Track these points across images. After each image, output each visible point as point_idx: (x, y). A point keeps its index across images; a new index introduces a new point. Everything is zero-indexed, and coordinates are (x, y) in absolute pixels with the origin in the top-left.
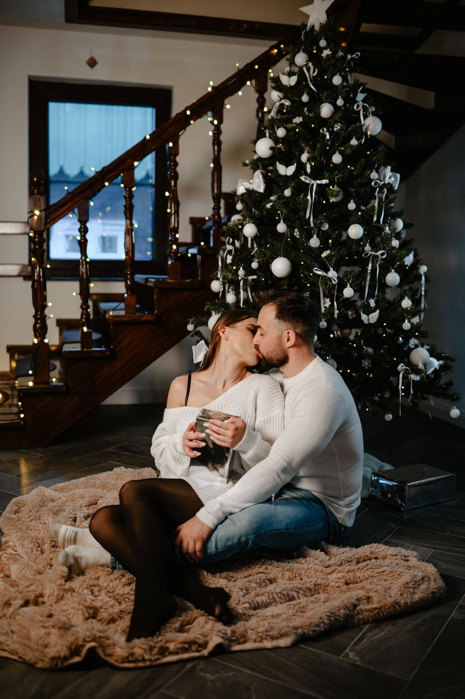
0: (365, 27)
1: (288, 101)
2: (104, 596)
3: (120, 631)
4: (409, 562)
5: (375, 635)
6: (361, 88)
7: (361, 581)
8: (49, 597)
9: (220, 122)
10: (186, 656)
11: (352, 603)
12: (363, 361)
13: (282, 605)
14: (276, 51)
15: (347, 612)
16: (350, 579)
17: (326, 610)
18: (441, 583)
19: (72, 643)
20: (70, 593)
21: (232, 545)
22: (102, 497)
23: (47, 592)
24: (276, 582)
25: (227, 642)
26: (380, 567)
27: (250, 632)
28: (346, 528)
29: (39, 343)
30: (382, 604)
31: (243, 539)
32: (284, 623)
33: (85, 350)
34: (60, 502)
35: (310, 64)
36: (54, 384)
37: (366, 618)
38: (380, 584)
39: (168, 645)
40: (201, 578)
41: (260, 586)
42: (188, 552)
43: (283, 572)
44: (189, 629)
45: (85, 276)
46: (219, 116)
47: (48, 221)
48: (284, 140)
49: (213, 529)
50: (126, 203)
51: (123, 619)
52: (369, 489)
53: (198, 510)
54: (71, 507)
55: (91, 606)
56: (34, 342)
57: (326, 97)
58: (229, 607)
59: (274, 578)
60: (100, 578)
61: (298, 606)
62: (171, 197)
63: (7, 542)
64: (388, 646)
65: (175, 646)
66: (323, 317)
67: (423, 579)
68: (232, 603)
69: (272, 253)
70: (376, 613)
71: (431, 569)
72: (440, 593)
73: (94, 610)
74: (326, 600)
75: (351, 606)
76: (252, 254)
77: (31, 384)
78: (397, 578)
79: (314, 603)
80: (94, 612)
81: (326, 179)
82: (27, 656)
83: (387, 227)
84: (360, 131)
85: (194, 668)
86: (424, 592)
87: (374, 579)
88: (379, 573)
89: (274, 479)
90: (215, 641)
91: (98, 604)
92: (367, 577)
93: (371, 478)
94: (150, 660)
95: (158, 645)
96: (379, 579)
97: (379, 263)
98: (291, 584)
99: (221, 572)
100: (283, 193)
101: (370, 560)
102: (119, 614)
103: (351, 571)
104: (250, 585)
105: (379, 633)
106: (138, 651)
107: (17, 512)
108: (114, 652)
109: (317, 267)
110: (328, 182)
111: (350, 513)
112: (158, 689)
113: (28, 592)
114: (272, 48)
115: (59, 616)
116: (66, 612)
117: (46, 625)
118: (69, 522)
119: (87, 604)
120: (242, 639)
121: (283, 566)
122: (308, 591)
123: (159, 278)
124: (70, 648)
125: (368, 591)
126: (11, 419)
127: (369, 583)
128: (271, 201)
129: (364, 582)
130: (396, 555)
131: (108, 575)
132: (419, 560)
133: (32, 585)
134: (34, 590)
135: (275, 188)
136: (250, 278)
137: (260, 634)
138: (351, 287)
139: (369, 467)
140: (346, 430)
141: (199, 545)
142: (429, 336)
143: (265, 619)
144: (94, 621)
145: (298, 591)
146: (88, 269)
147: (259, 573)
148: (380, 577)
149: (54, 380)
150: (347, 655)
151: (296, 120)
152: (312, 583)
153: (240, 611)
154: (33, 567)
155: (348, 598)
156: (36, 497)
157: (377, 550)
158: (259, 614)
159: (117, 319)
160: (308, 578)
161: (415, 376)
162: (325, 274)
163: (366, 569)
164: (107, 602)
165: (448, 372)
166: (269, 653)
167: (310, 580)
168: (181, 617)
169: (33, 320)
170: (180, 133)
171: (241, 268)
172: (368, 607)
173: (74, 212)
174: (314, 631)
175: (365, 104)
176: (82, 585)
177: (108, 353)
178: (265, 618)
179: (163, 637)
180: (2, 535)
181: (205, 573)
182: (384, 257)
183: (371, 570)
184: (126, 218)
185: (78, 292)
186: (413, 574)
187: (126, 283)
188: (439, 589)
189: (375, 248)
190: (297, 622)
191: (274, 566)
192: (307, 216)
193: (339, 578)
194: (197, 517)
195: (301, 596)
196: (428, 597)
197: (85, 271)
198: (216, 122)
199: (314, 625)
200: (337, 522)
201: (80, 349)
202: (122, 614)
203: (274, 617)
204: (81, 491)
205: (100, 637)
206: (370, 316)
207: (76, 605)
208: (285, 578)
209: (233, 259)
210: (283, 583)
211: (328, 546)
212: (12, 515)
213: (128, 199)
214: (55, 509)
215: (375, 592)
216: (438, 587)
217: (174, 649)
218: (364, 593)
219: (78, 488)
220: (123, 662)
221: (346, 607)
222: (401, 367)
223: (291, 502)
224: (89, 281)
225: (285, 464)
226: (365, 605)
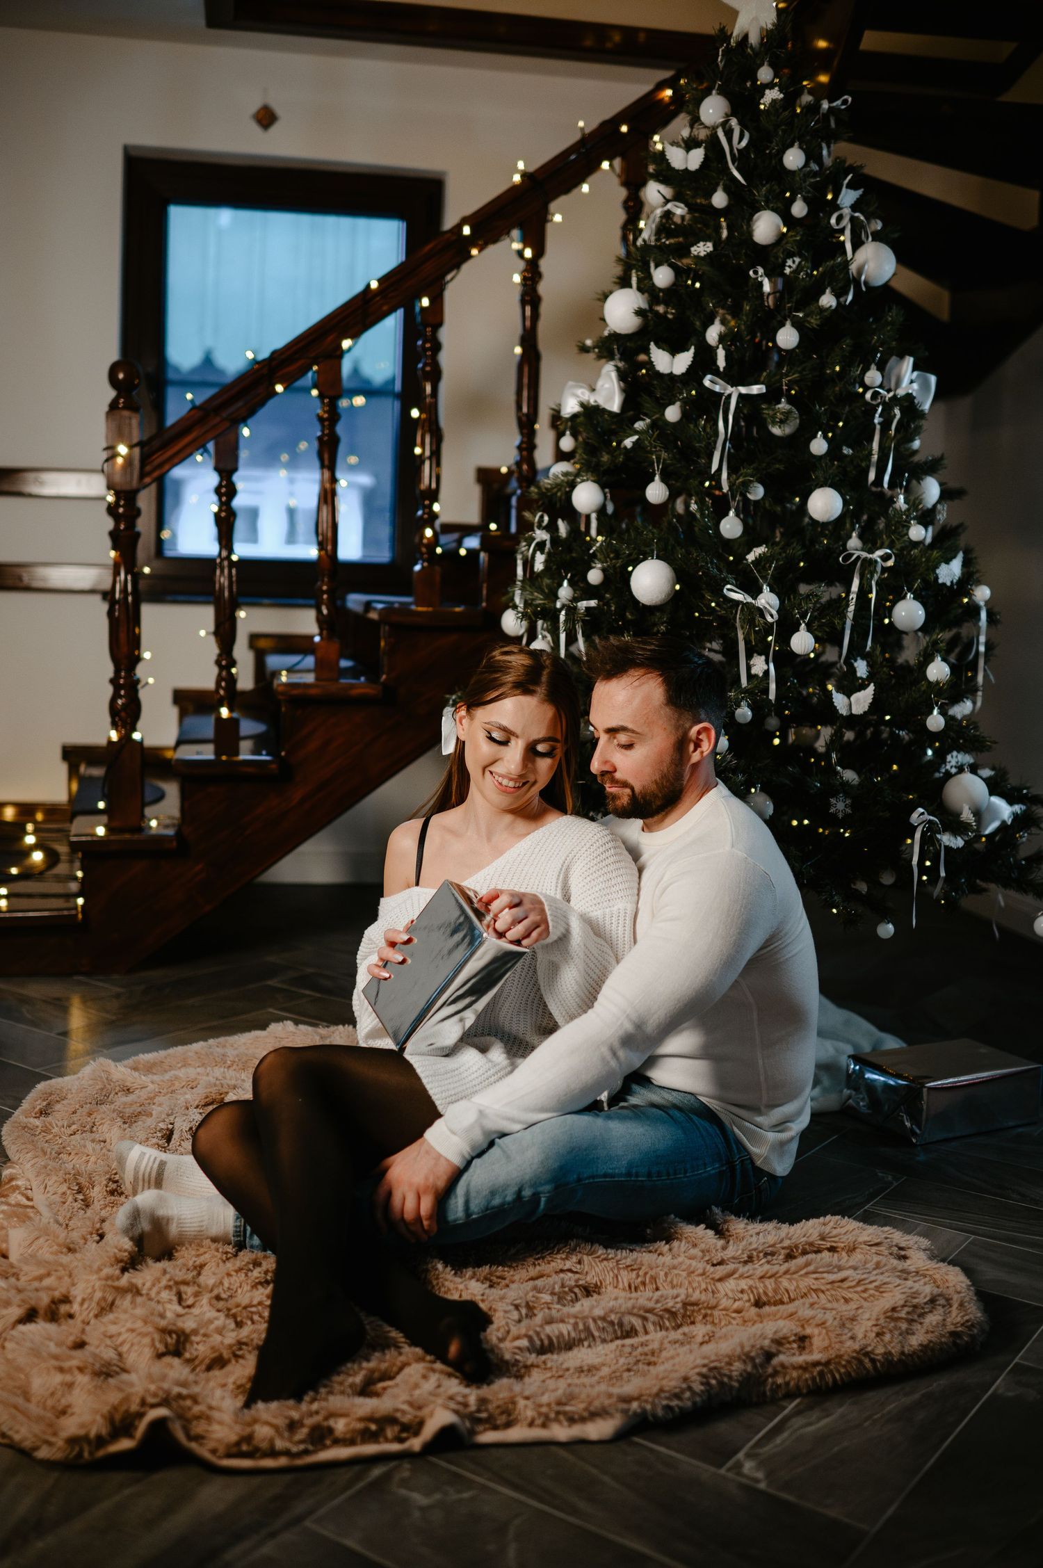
0: (871, 40)
1: (682, 205)
2: (206, 1308)
3: (231, 1386)
4: (909, 1262)
5: (810, 1424)
6: (849, 177)
7: (791, 1300)
8: (82, 1304)
9: (539, 252)
10: (370, 1449)
11: (762, 1348)
12: (833, 801)
13: (606, 1346)
14: (669, 92)
15: (749, 1368)
16: (765, 1293)
17: (700, 1361)
18: (975, 1312)
19: (115, 1408)
20: (129, 1297)
21: (502, 1205)
22: (235, 1087)
23: (78, 1293)
24: (599, 1294)
25: (468, 1424)
26: (836, 1270)
27: (521, 1403)
28: (773, 1177)
29: (120, 739)
30: (832, 1354)
31: (527, 1193)
32: (603, 1387)
33: (224, 758)
34: (143, 1094)
35: (734, 122)
36: (153, 832)
37: (792, 1383)
38: (832, 1309)
39: (331, 1422)
40: (431, 1275)
41: (561, 1299)
42: (403, 1218)
43: (616, 1271)
44: (385, 1389)
45: (226, 594)
46: (536, 238)
47: (148, 468)
48: (671, 295)
49: (462, 1167)
50: (323, 431)
51: (241, 1361)
52: (841, 1091)
53: (430, 1124)
54: (166, 1108)
55: (170, 1327)
56: (109, 738)
57: (766, 196)
58: (485, 1346)
59: (596, 1285)
60: (206, 1268)
61: (640, 1350)
62: (425, 420)
63: (12, 1179)
64: (836, 1449)
65: (347, 1425)
66: (743, 698)
67: (933, 1301)
68: (493, 1334)
69: (634, 549)
70: (815, 1374)
71: (955, 1279)
72: (972, 1336)
73: (178, 1336)
74: (707, 1338)
75: (758, 1355)
76: (591, 551)
77: (101, 831)
78: (873, 1296)
79: (677, 1345)
80: (178, 1341)
81: (762, 383)
82: (17, 1432)
83: (902, 497)
84: (841, 276)
85: (387, 1477)
86: (932, 1332)
87: (821, 1295)
88: (833, 1282)
89: (603, 1059)
90: (440, 1418)
91: (189, 1324)
92: (805, 1290)
93: (848, 1066)
94: (287, 1453)
95: (309, 1422)
96: (832, 1295)
97: (876, 577)
98: (630, 1299)
99: (479, 1265)
100: (663, 414)
101: (818, 1251)
102: (235, 1348)
103: (770, 1277)
104: (537, 1298)
105: (819, 1419)
106: (263, 1432)
107: (43, 1113)
108: (207, 1431)
109: (732, 584)
110: (764, 391)
111: (783, 1144)
112: (299, 1519)
113: (37, 1290)
114: (661, 86)
115: (98, 1347)
116: (114, 1339)
117: (66, 1365)
118: (155, 1140)
119: (163, 1323)
120: (501, 1420)
121: (619, 1257)
122: (667, 1316)
123: (392, 603)
124: (110, 1419)
125: (804, 1323)
126: (54, 906)
127: (807, 1305)
128: (636, 432)
129: (797, 1303)
130: (877, 1244)
131: (224, 1262)
132: (932, 1257)
133: (49, 1275)
134: (55, 1285)
135: (647, 403)
136: (583, 605)
137: (544, 1410)
138: (809, 629)
139: (848, 1041)
140: (776, 953)
141: (426, 1205)
142: (990, 747)
143: (561, 1377)
144: (176, 1361)
145: (644, 1313)
146: (234, 579)
147: (562, 1271)
148: (833, 1292)
149: (154, 823)
150: (739, 1465)
151: (698, 249)
152: (679, 1299)
153: (507, 1356)
154: (58, 1237)
155: (755, 1335)
156: (91, 1082)
157: (835, 1232)
158: (549, 1365)
159: (295, 692)
160: (673, 1287)
161: (952, 838)
162: (750, 600)
163: (803, 1272)
164: (210, 1321)
165: (1034, 830)
166: (562, 1453)
167: (675, 1292)
168: (368, 1360)
169: (109, 690)
170: (449, 277)
171: (566, 583)
172: (800, 1359)
173: (206, 451)
174: (668, 1408)
175: (857, 214)
176: (158, 1280)
177: (274, 766)
178: (560, 1373)
179: (324, 1404)
180: (5, 1163)
181: (440, 1266)
182: (890, 563)
183: (815, 1276)
184: (323, 466)
185: (212, 628)
186: (910, 1288)
187: (319, 611)
188: (969, 1325)
189: (870, 542)
190: (631, 1386)
191: (598, 1257)
192: (715, 467)
193: (742, 1292)
194: (425, 1140)
195: (650, 1327)
196: (941, 1343)
197: (226, 584)
198: (528, 253)
199: (667, 1395)
200: (752, 1163)
201: (212, 757)
202: (240, 1349)
203: (582, 1371)
204: (191, 1072)
205: (180, 1396)
206: (853, 698)
207: (139, 1324)
208: (621, 1285)
209: (547, 562)
210: (613, 1297)
211: (728, 1218)
212: (32, 1120)
213: (326, 423)
214: (128, 1111)
215: (818, 1325)
216: (967, 1321)
217: (345, 1433)
218: (794, 1327)
219: (185, 1064)
220: (229, 1456)
221: (747, 1358)
222: (919, 816)
223: (644, 1113)
224: (235, 605)
225: (629, 1027)
226: (794, 1354)
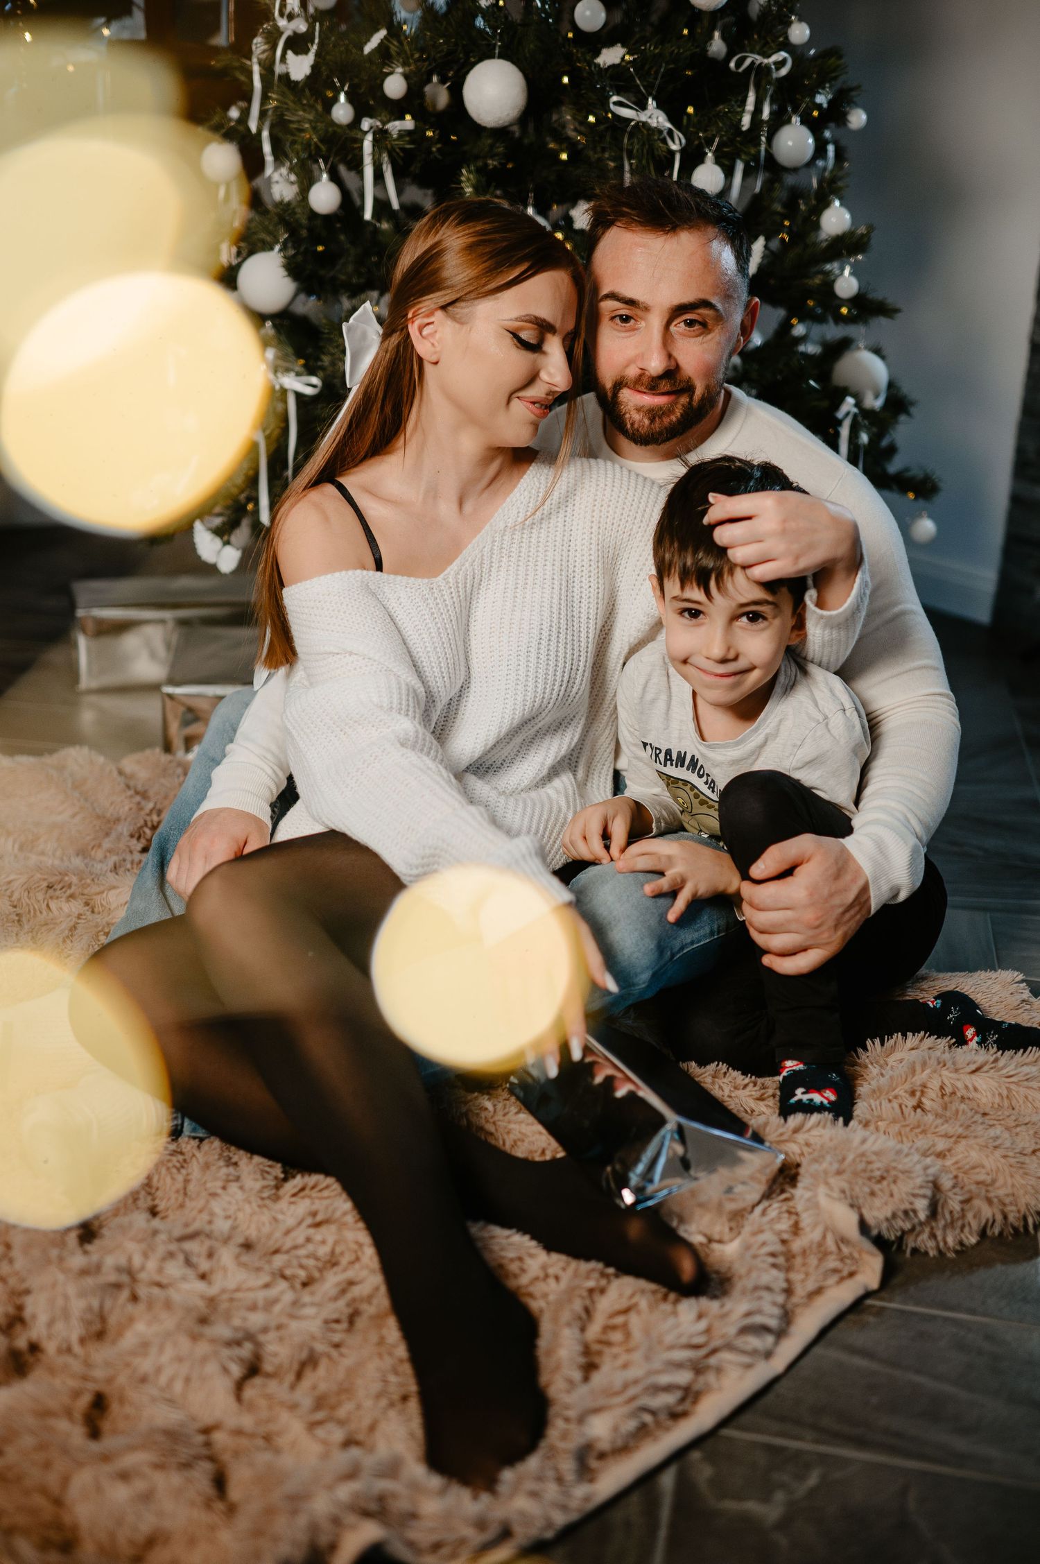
97: (770, 91)
109: (620, 95)
136: (395, 126)
138: (716, 160)
162: (640, 116)
171: (342, 97)
182: (783, 72)
209: (315, 65)
